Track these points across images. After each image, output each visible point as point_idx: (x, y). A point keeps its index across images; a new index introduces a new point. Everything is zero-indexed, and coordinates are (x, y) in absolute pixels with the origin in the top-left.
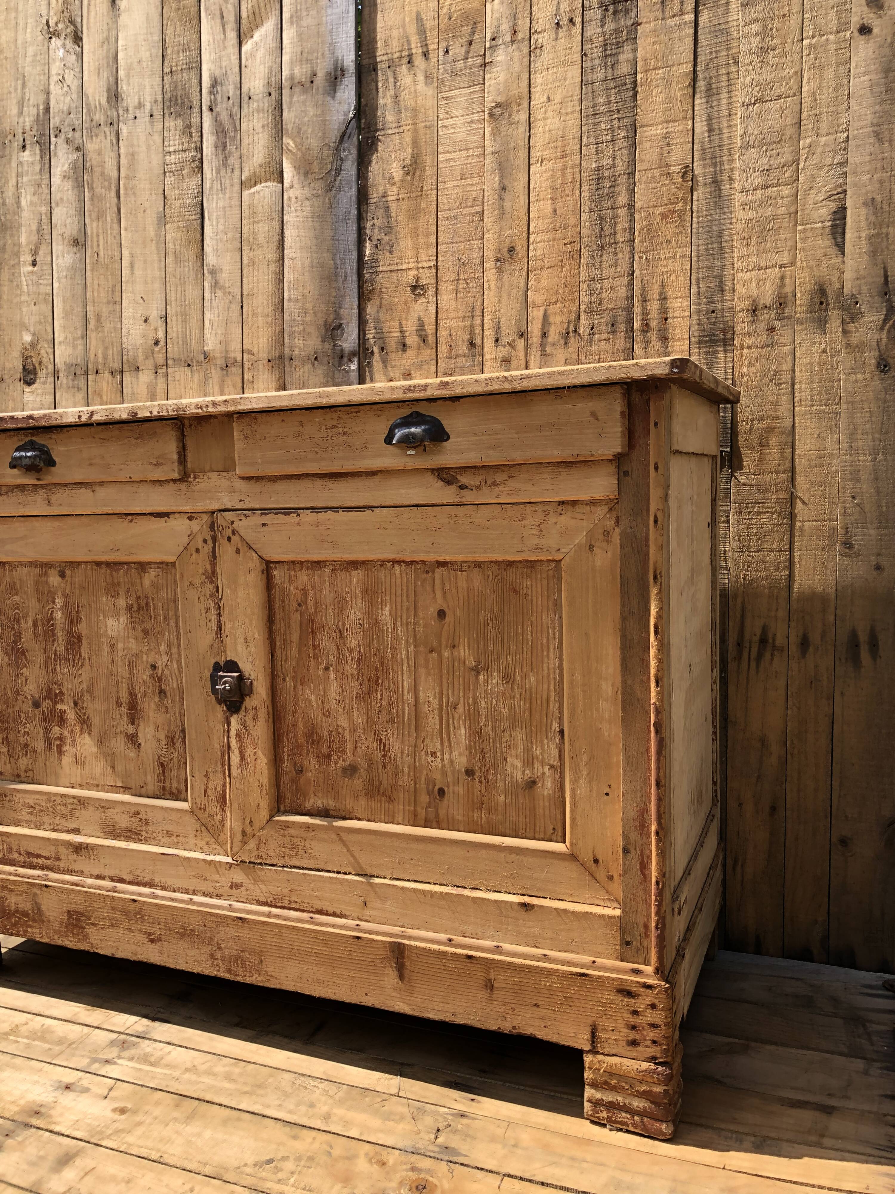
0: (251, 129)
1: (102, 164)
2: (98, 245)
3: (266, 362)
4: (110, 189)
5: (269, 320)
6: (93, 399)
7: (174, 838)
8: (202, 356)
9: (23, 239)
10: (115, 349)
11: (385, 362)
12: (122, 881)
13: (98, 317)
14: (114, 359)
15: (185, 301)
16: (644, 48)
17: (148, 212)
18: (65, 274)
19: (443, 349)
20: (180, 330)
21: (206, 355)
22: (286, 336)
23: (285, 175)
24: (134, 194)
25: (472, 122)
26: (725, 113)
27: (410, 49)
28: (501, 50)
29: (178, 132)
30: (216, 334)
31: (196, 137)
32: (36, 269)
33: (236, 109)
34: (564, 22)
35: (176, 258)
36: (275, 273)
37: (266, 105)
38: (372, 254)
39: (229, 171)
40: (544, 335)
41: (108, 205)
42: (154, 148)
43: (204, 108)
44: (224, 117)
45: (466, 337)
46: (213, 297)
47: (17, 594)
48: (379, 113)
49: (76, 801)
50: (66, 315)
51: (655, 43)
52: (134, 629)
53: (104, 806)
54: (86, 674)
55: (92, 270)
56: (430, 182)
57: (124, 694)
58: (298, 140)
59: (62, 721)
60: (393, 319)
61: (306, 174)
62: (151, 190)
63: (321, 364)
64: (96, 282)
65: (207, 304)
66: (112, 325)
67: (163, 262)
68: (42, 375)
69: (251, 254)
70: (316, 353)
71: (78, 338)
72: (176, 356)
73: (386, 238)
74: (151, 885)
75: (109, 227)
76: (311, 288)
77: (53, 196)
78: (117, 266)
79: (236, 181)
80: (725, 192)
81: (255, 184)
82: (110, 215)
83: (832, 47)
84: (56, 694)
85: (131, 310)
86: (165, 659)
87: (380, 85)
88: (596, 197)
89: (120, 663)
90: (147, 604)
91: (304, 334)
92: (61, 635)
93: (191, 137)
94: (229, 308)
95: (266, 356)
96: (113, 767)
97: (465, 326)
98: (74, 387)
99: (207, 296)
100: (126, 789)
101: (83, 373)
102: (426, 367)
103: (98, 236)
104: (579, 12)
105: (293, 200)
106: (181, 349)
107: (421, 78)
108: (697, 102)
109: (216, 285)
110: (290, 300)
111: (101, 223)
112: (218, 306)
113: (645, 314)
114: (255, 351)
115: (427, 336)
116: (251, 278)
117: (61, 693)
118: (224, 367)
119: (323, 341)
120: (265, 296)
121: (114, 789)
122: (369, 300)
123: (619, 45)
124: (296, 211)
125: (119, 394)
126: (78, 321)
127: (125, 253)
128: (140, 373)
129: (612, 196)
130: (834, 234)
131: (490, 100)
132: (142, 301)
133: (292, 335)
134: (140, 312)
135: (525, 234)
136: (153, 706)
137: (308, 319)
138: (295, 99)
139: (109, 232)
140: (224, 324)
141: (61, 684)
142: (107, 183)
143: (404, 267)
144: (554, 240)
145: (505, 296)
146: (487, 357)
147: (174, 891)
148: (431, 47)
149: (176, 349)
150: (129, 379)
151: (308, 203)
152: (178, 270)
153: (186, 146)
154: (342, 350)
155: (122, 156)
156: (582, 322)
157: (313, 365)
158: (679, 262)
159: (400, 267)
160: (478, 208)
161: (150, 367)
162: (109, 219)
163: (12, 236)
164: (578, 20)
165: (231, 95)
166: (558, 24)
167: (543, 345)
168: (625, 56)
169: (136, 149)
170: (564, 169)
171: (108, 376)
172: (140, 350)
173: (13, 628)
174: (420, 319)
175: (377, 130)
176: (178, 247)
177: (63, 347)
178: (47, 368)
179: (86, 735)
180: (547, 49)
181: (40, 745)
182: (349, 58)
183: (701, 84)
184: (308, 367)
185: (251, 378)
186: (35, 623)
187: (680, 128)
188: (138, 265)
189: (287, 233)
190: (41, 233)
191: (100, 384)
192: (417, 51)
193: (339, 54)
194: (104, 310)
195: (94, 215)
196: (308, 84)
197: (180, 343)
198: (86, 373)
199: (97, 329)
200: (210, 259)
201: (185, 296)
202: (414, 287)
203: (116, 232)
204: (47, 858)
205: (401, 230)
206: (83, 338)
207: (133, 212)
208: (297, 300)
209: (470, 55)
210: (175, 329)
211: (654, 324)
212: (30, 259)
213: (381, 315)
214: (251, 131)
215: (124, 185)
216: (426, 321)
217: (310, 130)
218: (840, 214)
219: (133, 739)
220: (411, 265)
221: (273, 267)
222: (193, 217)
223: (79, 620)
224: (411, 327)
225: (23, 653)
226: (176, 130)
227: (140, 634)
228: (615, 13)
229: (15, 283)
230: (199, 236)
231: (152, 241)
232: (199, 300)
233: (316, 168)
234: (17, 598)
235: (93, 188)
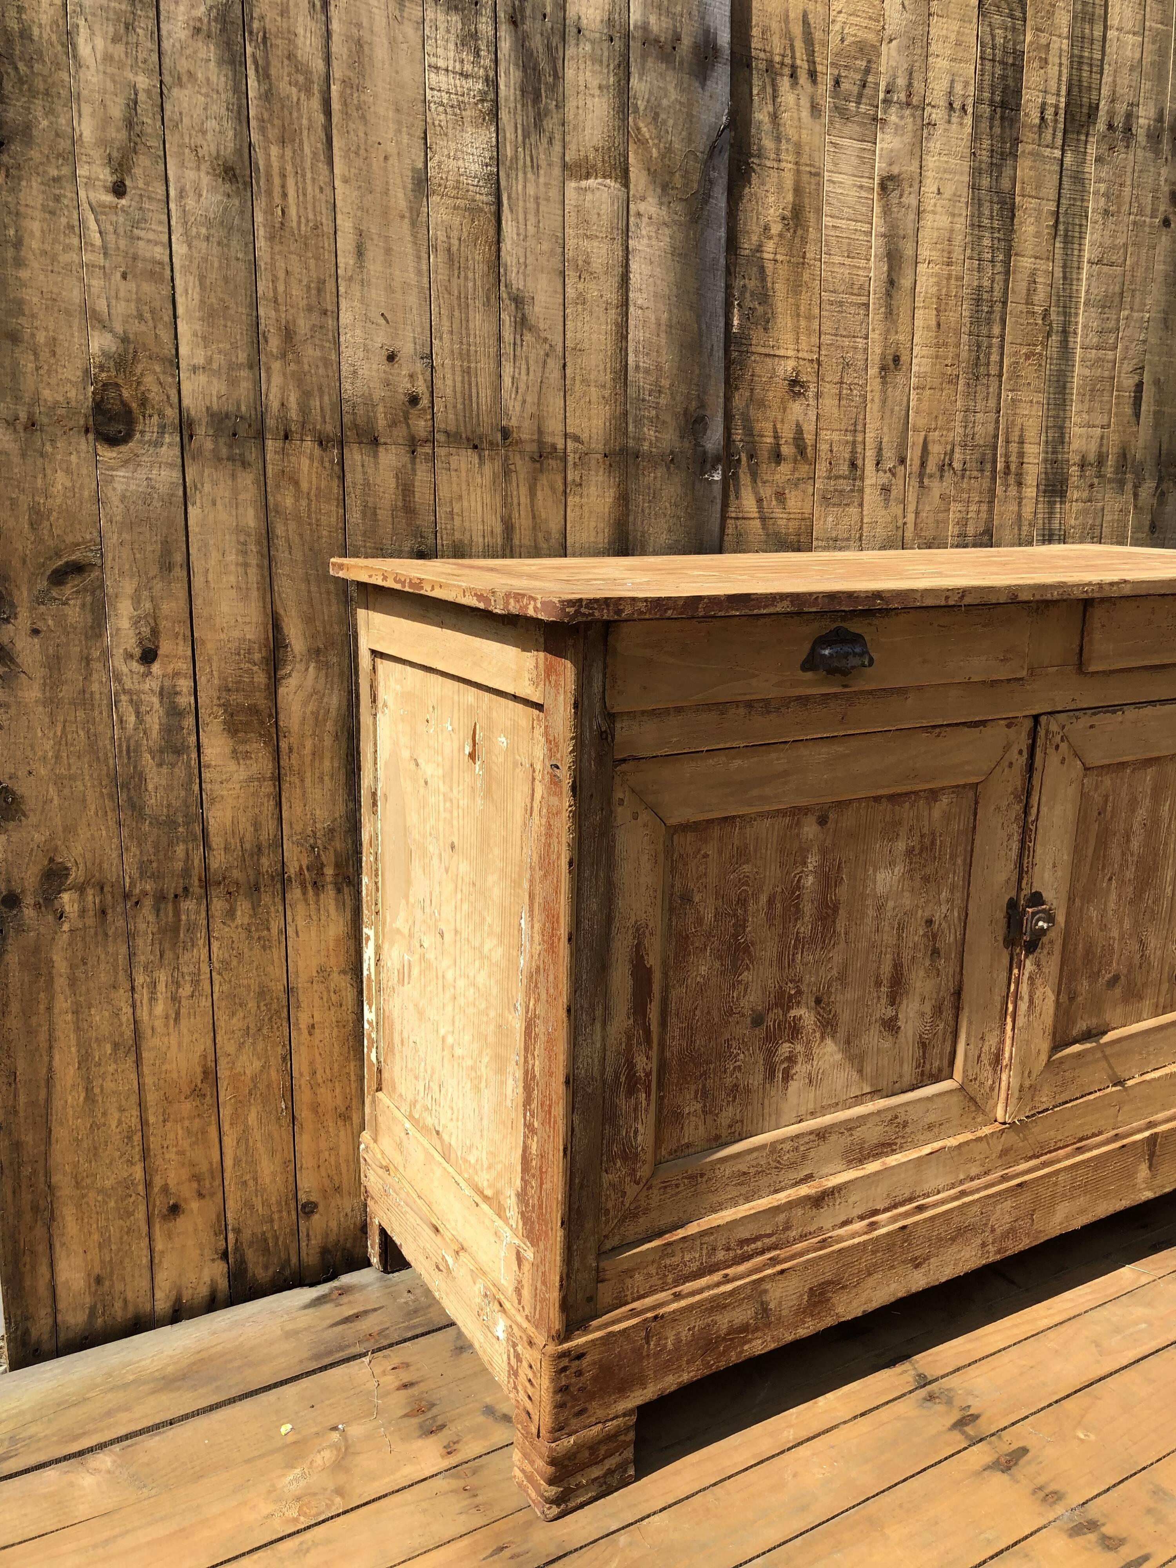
0: (582, 83)
1: (291, 36)
2: (285, 195)
3: (599, 456)
4: (308, 91)
5: (607, 393)
6: (278, 486)
7: (936, 1130)
8: (499, 435)
9: (87, 129)
10: (326, 398)
11: (754, 475)
12: (876, 1212)
13: (288, 334)
14: (323, 417)
15: (468, 336)
16: (1023, 169)
17: (393, 161)
18: (203, 231)
19: (822, 469)
20: (459, 385)
21: (506, 433)
22: (630, 421)
23: (632, 175)
24: (363, 117)
25: (861, 187)
26: (1075, 264)
27: (793, 57)
28: (893, 109)
29: (453, 38)
30: (524, 402)
31: (487, 60)
32: (123, 202)
33: (555, 40)
34: (957, 105)
35: (451, 260)
36: (617, 324)
37: (606, 54)
38: (741, 326)
39: (545, 141)
40: (923, 464)
41: (305, 122)
42: (404, 46)
43: (501, 15)
44: (537, 43)
45: (847, 456)
46: (518, 342)
47: (747, 862)
48: (753, 131)
49: (812, 1137)
50: (211, 315)
51: (1031, 168)
52: (912, 878)
53: (849, 1126)
54: (837, 956)
55: (271, 238)
56: (813, 248)
57: (886, 969)
58: (651, 127)
59: (795, 1031)
60: (766, 419)
61: (665, 187)
62: (399, 123)
63: (678, 468)
64: (281, 264)
65: (507, 349)
66: (318, 353)
67: (424, 262)
68: (149, 427)
69: (580, 286)
70: (672, 452)
71: (240, 366)
72: (452, 428)
73: (760, 309)
74: (911, 1200)
75: (308, 165)
76: (667, 359)
77: (167, 62)
78: (327, 243)
79: (556, 159)
80: (1071, 345)
81: (587, 177)
82: (311, 144)
83: (1147, 229)
84: (790, 996)
85: (358, 332)
86: (944, 909)
87: (755, 92)
88: (976, 321)
89: (887, 929)
90: (933, 843)
91: (656, 421)
92: (808, 908)
93: (479, 56)
94: (545, 362)
95: (600, 447)
96: (860, 1071)
97: (847, 442)
98: (231, 459)
99: (508, 335)
100: (877, 1093)
101: (252, 432)
102: (802, 486)
103: (283, 176)
104: (970, 100)
105: (645, 220)
106: (461, 419)
107: (805, 102)
108: (1057, 245)
109: (522, 323)
110: (637, 367)
111: (288, 153)
112: (527, 358)
113: (1007, 455)
114: (585, 436)
115: (805, 448)
116: (579, 324)
117: (799, 992)
118: (537, 458)
119: (682, 437)
120: (601, 356)
121: (859, 1099)
122: (737, 388)
123: (1003, 156)
124: (650, 238)
125: (335, 483)
126: (239, 332)
127: (345, 224)
128: (381, 449)
129: (989, 322)
130: (1135, 404)
131: (880, 167)
132: (383, 322)
133: (638, 421)
134: (379, 340)
135: (909, 345)
136: (922, 973)
137: (663, 401)
138: (650, 63)
139: (309, 175)
140: (536, 389)
141: (801, 980)
142: (301, 79)
143: (781, 352)
144: (937, 357)
145: (888, 414)
146: (867, 482)
147: (939, 1192)
148: (819, 68)
149: (451, 416)
150: (357, 457)
151: (667, 231)
152: (455, 281)
153: (468, 68)
154: (705, 453)
155: (335, 37)
156: (957, 456)
157: (668, 469)
158: (1035, 406)
159: (777, 353)
160: (864, 299)
161: (401, 441)
162: (307, 150)
163: (50, 112)
164: (970, 110)
165: (548, 10)
166: (951, 104)
167: (921, 475)
168: (1007, 172)
169: (367, 36)
170: (949, 278)
171: (309, 445)
172: (380, 409)
173: (735, 915)
174: (798, 425)
175: (753, 156)
176: (455, 242)
177: (202, 378)
178: (161, 415)
179: (829, 1041)
180: (939, 131)
181: (756, 1079)
182: (724, 37)
183: (1061, 227)
184: (660, 472)
185: (578, 479)
186: (771, 901)
187: (1044, 267)
188: (373, 253)
189: (634, 266)
190: (138, 129)
191: (293, 459)
192: (802, 63)
193: (711, 22)
194: (301, 322)
195: (273, 133)
196: (669, 49)
197: (460, 406)
198: (260, 436)
199: (284, 355)
200: (514, 277)
201: (467, 328)
202: (794, 383)
203: (323, 178)
204: (769, 1236)
205: (779, 304)
206: (251, 367)
207: (362, 152)
208: (647, 371)
209: (864, 100)
210: (449, 382)
211: (1013, 467)
212: (105, 176)
213: (752, 412)
214: (582, 88)
215: (342, 94)
216: (805, 427)
217: (671, 122)
218: (1139, 386)
219: (891, 1026)
220: (790, 353)
221: (613, 313)
222: (484, 198)
223: (839, 881)
224: (787, 433)
225: (746, 950)
226: (448, 31)
227: (917, 883)
228: (1002, 118)
229: (64, 220)
230: (492, 232)
231: (402, 217)
232: (493, 341)
233: (678, 181)
234: (746, 868)
235: (268, 76)
